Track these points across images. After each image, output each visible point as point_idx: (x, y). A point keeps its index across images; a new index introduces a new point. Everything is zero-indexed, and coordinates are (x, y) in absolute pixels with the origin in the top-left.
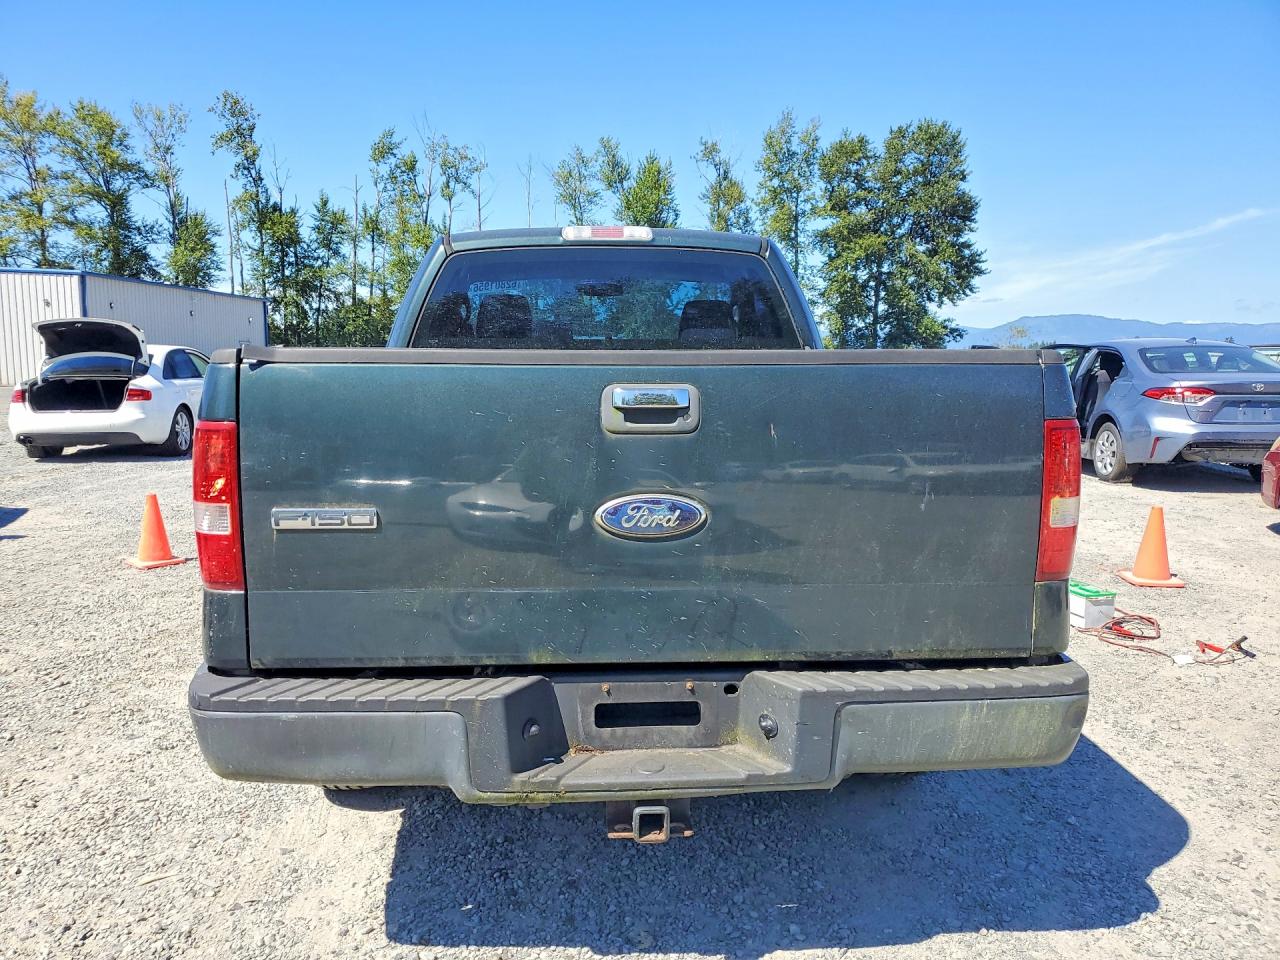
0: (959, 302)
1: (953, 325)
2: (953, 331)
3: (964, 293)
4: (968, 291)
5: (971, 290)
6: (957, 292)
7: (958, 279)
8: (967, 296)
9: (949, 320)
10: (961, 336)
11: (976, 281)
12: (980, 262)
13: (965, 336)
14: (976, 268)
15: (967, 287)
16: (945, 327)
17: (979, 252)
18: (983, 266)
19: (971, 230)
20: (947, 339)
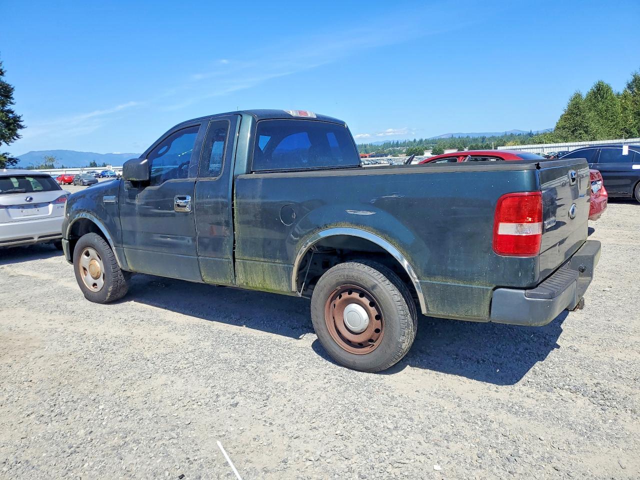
0: (10, 144)
1: (10, 156)
2: (10, 159)
3: (13, 139)
4: (15, 137)
5: (17, 137)
6: (9, 138)
7: (9, 130)
8: (15, 140)
9: (6, 153)
10: (16, 163)
11: (19, 132)
12: (20, 121)
13: (18, 162)
14: (18, 124)
15: (14, 135)
16: (5, 157)
17: (18, 116)
18: (22, 124)
19: (12, 103)
20: (8, 164)
